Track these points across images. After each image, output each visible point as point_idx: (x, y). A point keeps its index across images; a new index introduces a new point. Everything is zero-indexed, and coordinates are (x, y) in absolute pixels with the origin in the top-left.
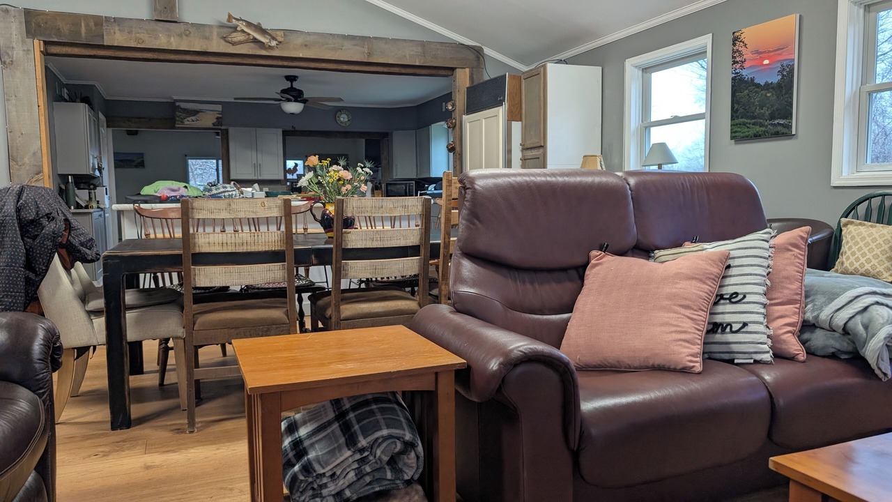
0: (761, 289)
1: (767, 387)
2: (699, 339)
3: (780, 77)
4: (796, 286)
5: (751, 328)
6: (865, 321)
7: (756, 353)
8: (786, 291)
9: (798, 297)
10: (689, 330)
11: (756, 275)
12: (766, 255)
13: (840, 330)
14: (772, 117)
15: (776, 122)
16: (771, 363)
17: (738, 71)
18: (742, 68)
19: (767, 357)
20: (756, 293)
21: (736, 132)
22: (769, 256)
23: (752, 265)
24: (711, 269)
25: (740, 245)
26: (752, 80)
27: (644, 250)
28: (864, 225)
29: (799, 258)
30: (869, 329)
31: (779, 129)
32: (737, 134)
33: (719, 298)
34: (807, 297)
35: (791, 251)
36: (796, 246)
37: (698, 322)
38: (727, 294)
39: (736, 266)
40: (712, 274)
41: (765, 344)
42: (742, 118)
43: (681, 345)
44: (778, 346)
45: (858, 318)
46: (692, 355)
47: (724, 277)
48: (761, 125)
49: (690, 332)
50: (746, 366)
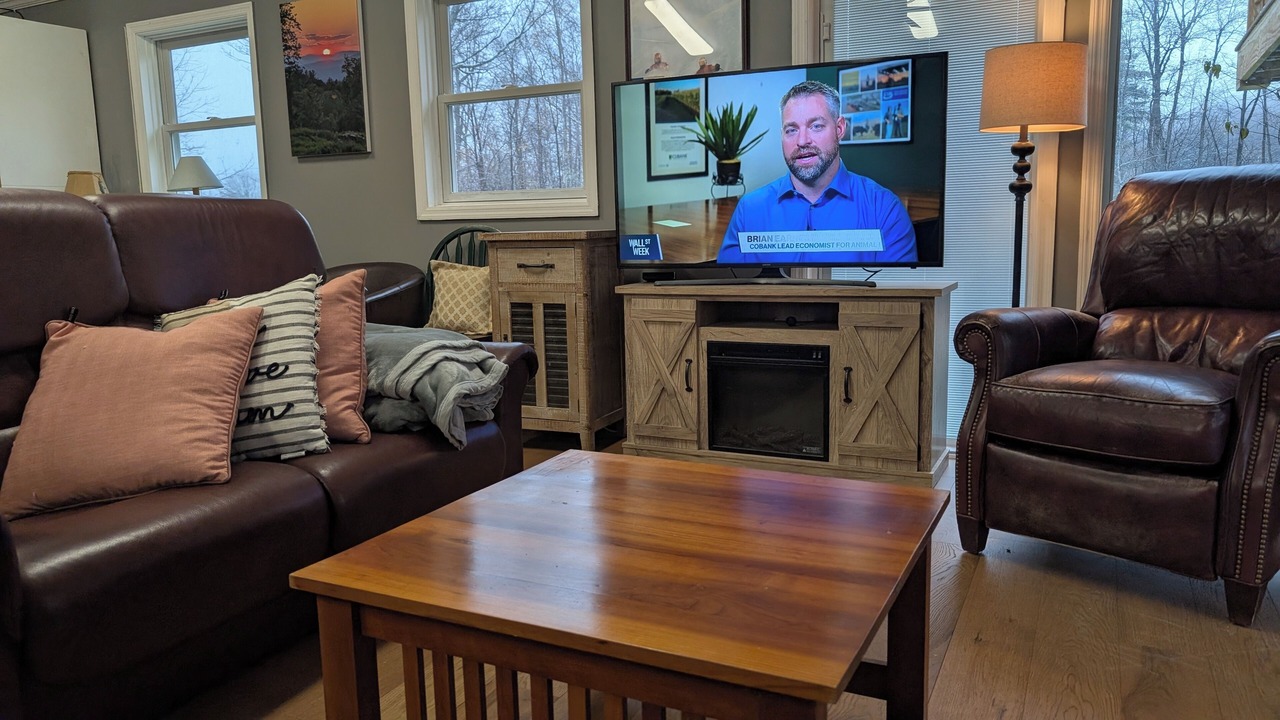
0: (307, 356)
1: (322, 484)
2: (225, 435)
3: (345, 74)
4: (353, 347)
5: (298, 409)
6: (434, 382)
7: (307, 441)
8: (341, 355)
9: (357, 362)
10: (209, 424)
11: (300, 337)
12: (312, 309)
13: (408, 397)
14: (342, 129)
15: (347, 134)
16: (328, 452)
17: (292, 60)
18: (297, 56)
19: (322, 444)
20: (302, 362)
21: (298, 145)
22: (316, 311)
23: (293, 325)
24: (238, 334)
25: (278, 298)
26: (312, 74)
27: (146, 315)
28: (456, 268)
29: (355, 311)
30: (439, 391)
31: (351, 143)
32: (300, 149)
33: (253, 374)
34: (369, 360)
35: (345, 302)
36: (350, 295)
37: (223, 411)
38: (263, 367)
39: (273, 328)
40: (239, 341)
41: (318, 427)
42: (304, 126)
43: (197, 447)
44: (336, 427)
45: (426, 379)
46: (215, 459)
47: (257, 345)
48: (329, 138)
49: (210, 427)
50: (295, 462)
